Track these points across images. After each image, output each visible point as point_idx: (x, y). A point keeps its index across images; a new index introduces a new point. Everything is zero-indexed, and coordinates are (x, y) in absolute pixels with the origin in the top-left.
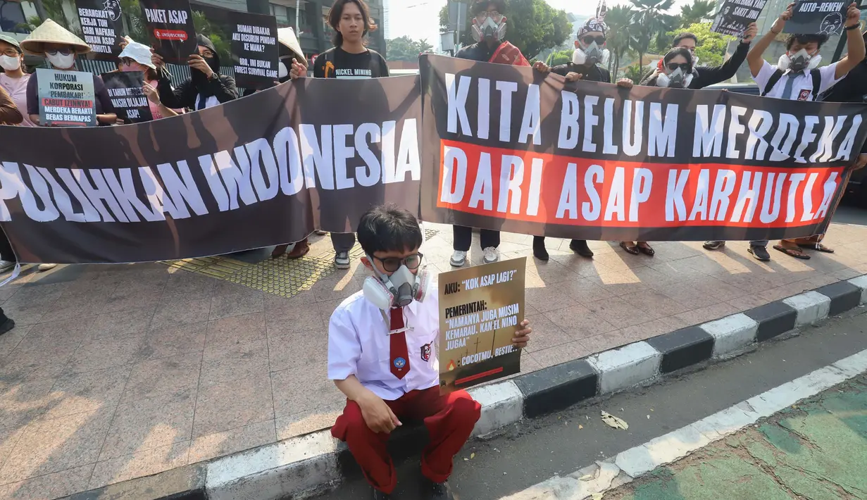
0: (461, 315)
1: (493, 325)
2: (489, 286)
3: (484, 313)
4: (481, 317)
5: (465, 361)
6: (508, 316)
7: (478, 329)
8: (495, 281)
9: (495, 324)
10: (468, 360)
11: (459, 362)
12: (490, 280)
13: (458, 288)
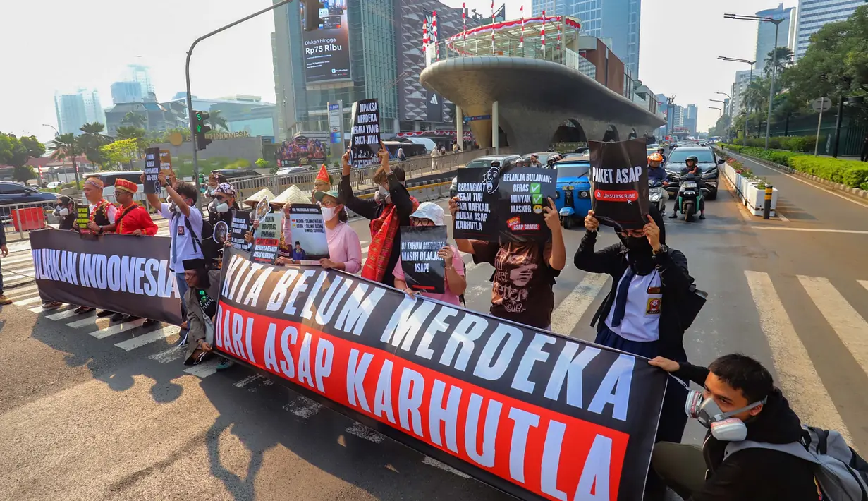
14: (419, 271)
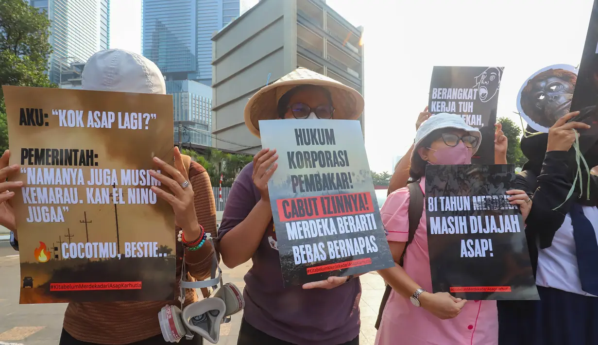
0: (48, 164)
1: (111, 195)
2: (104, 130)
3: (93, 171)
4: (87, 177)
5: (67, 250)
6: (139, 186)
7: (82, 194)
8: (115, 124)
9: (115, 195)
10: (72, 251)
11: (56, 249)
12: (107, 120)
13: (45, 120)
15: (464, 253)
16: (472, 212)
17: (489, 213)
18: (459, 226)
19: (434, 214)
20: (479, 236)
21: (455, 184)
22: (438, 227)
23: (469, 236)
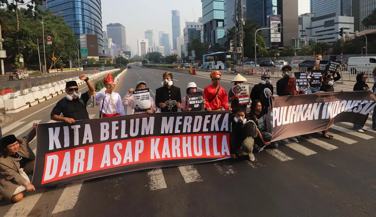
14: (196, 107)
15: (195, 107)
16: (196, 100)
17: (199, 100)
18: (194, 102)
19: (190, 101)
20: (197, 104)
21: (193, 95)
22: (191, 103)
23: (196, 104)
